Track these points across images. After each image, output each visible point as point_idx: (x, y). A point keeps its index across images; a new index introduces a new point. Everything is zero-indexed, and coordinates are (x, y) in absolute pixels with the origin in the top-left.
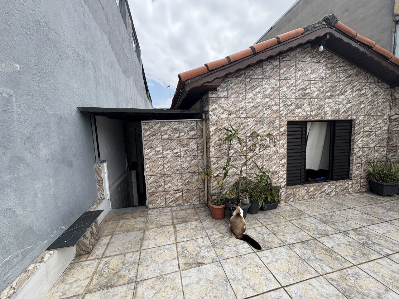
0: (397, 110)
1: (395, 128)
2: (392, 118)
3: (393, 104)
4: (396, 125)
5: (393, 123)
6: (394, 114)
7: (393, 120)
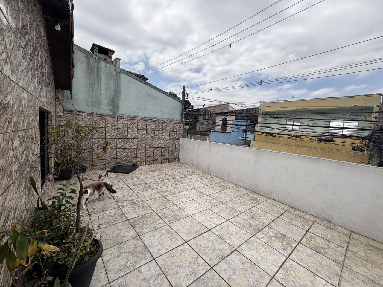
0: (61, 108)
1: (61, 123)
2: (58, 114)
3: (57, 102)
4: (61, 121)
5: (59, 119)
6: (59, 111)
7: (59, 116)
